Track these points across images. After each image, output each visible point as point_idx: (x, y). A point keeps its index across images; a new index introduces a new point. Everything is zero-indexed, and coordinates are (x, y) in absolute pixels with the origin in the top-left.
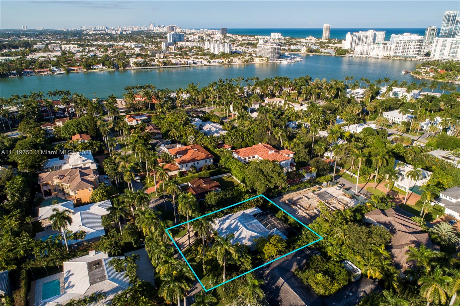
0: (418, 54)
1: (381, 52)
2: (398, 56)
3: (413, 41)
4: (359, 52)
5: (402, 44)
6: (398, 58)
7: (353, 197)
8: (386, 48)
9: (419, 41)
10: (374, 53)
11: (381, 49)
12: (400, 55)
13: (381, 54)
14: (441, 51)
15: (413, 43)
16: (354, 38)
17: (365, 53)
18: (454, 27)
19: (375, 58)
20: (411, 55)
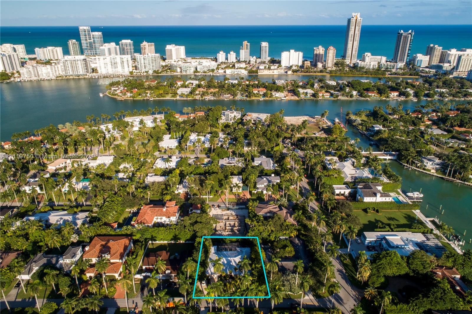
0: (87, 72)
1: (51, 73)
2: (70, 75)
3: (78, 60)
4: (26, 76)
5: (69, 64)
6: (71, 77)
7: (228, 209)
8: (53, 68)
9: (83, 60)
10: (44, 75)
11: (49, 70)
12: (71, 74)
13: (51, 75)
14: (105, 68)
15: (79, 62)
16: (4, 58)
17: (33, 75)
18: (92, 41)
19: (49, 80)
20: (81, 73)
